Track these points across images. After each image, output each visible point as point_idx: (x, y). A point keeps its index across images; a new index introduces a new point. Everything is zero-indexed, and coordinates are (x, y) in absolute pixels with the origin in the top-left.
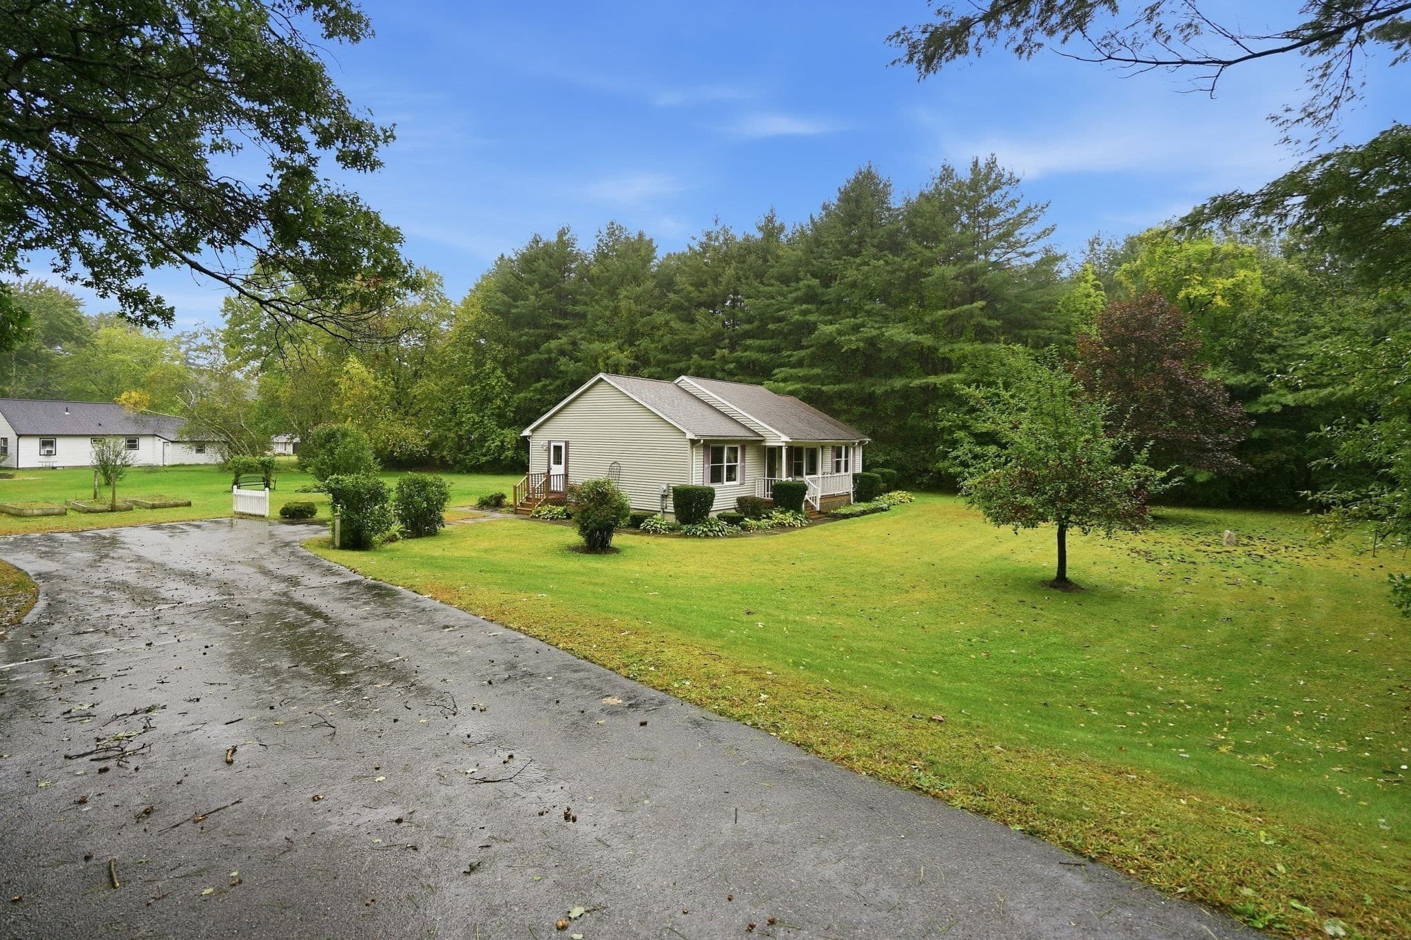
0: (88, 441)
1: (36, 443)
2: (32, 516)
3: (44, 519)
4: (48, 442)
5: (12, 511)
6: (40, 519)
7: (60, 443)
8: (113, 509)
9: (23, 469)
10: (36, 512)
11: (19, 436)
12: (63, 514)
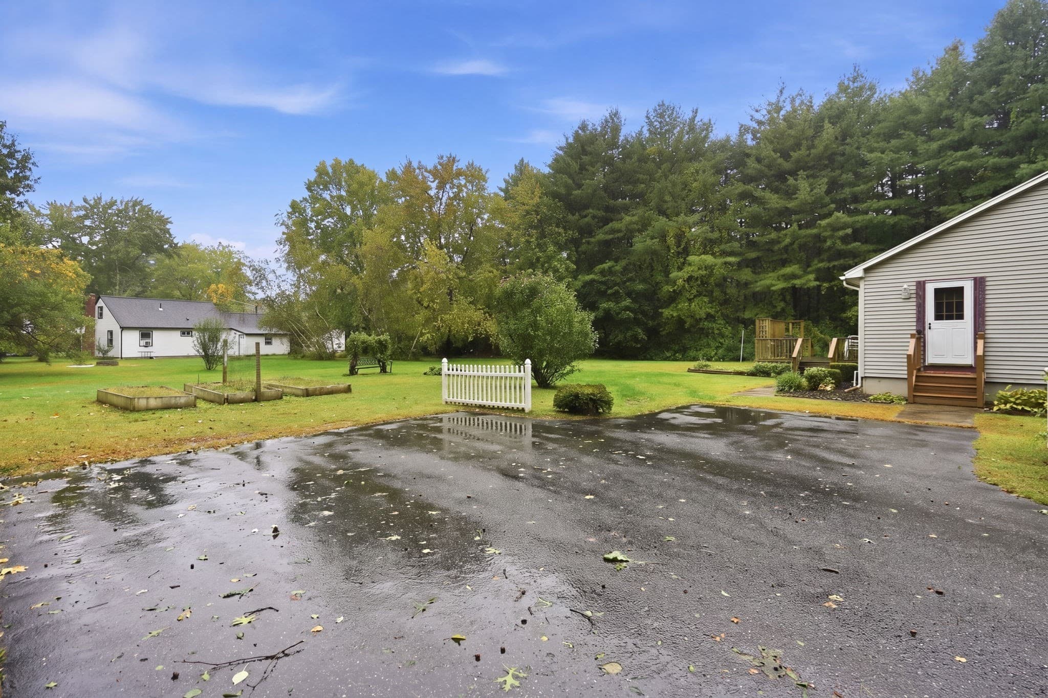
0: (178, 333)
1: (136, 335)
2: (148, 409)
3: (166, 415)
4: (146, 333)
5: (115, 400)
6: (159, 414)
7: (156, 335)
8: (258, 397)
9: (127, 359)
10: (153, 403)
11: (123, 328)
12: (191, 405)
